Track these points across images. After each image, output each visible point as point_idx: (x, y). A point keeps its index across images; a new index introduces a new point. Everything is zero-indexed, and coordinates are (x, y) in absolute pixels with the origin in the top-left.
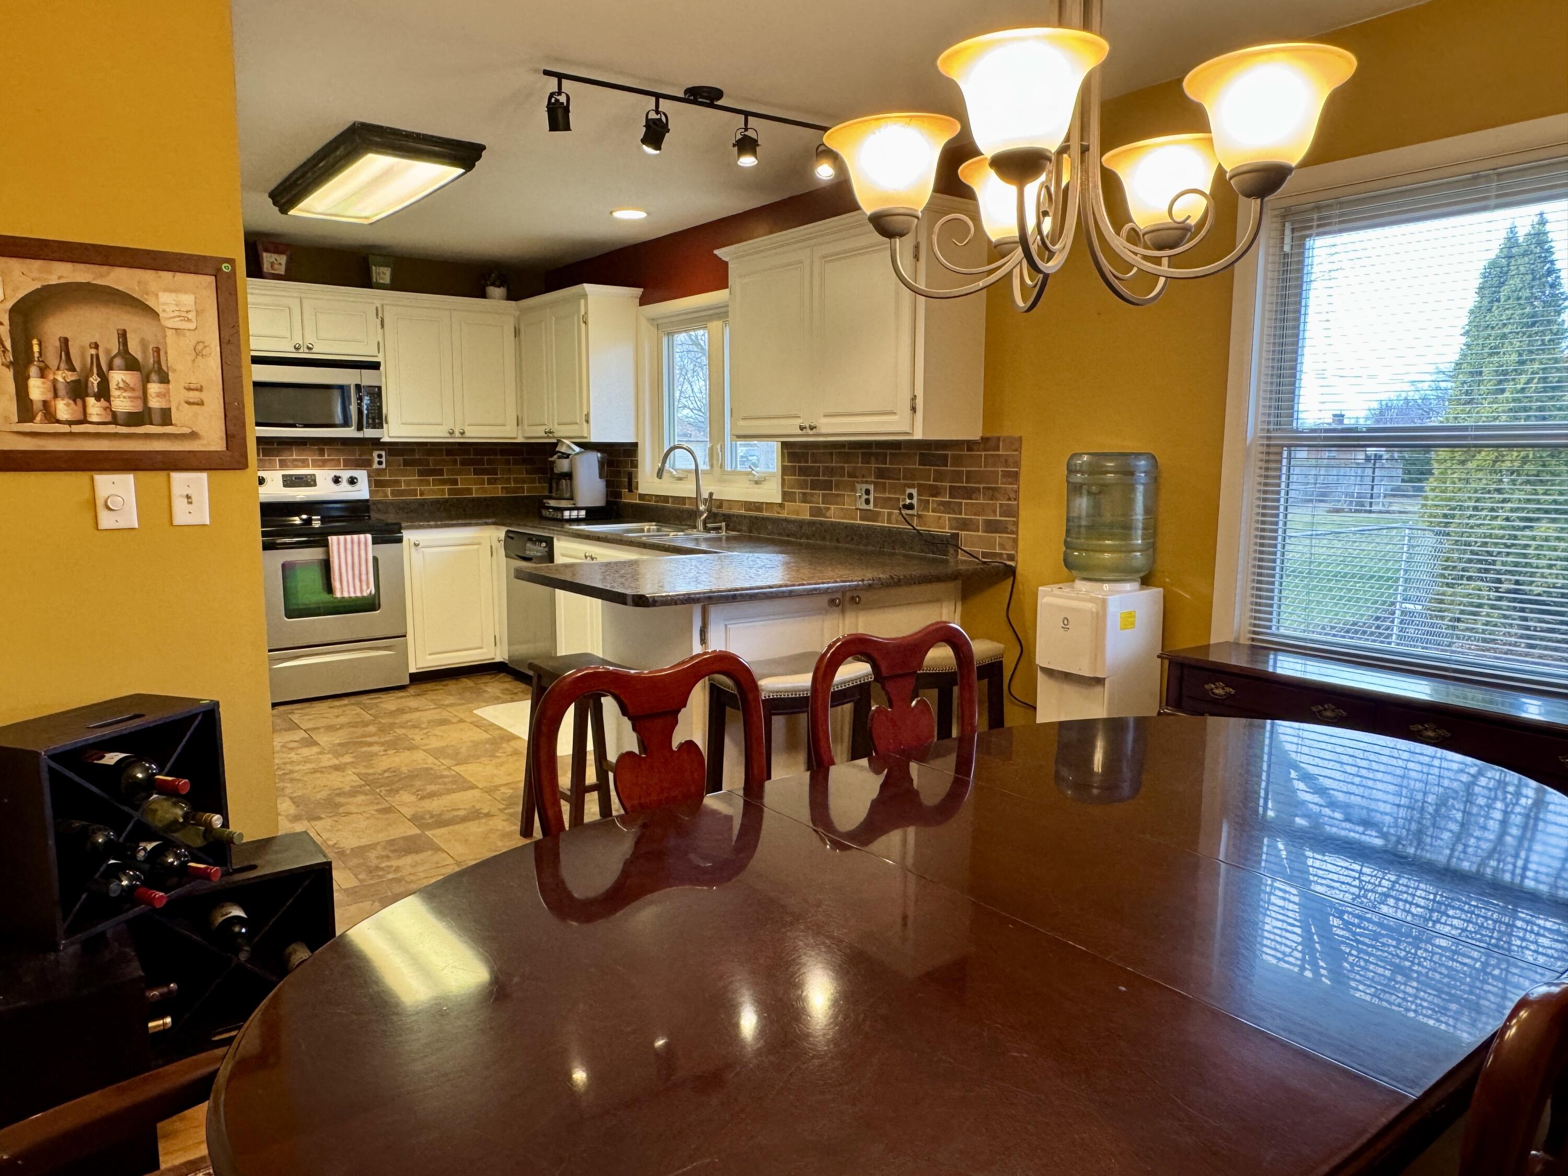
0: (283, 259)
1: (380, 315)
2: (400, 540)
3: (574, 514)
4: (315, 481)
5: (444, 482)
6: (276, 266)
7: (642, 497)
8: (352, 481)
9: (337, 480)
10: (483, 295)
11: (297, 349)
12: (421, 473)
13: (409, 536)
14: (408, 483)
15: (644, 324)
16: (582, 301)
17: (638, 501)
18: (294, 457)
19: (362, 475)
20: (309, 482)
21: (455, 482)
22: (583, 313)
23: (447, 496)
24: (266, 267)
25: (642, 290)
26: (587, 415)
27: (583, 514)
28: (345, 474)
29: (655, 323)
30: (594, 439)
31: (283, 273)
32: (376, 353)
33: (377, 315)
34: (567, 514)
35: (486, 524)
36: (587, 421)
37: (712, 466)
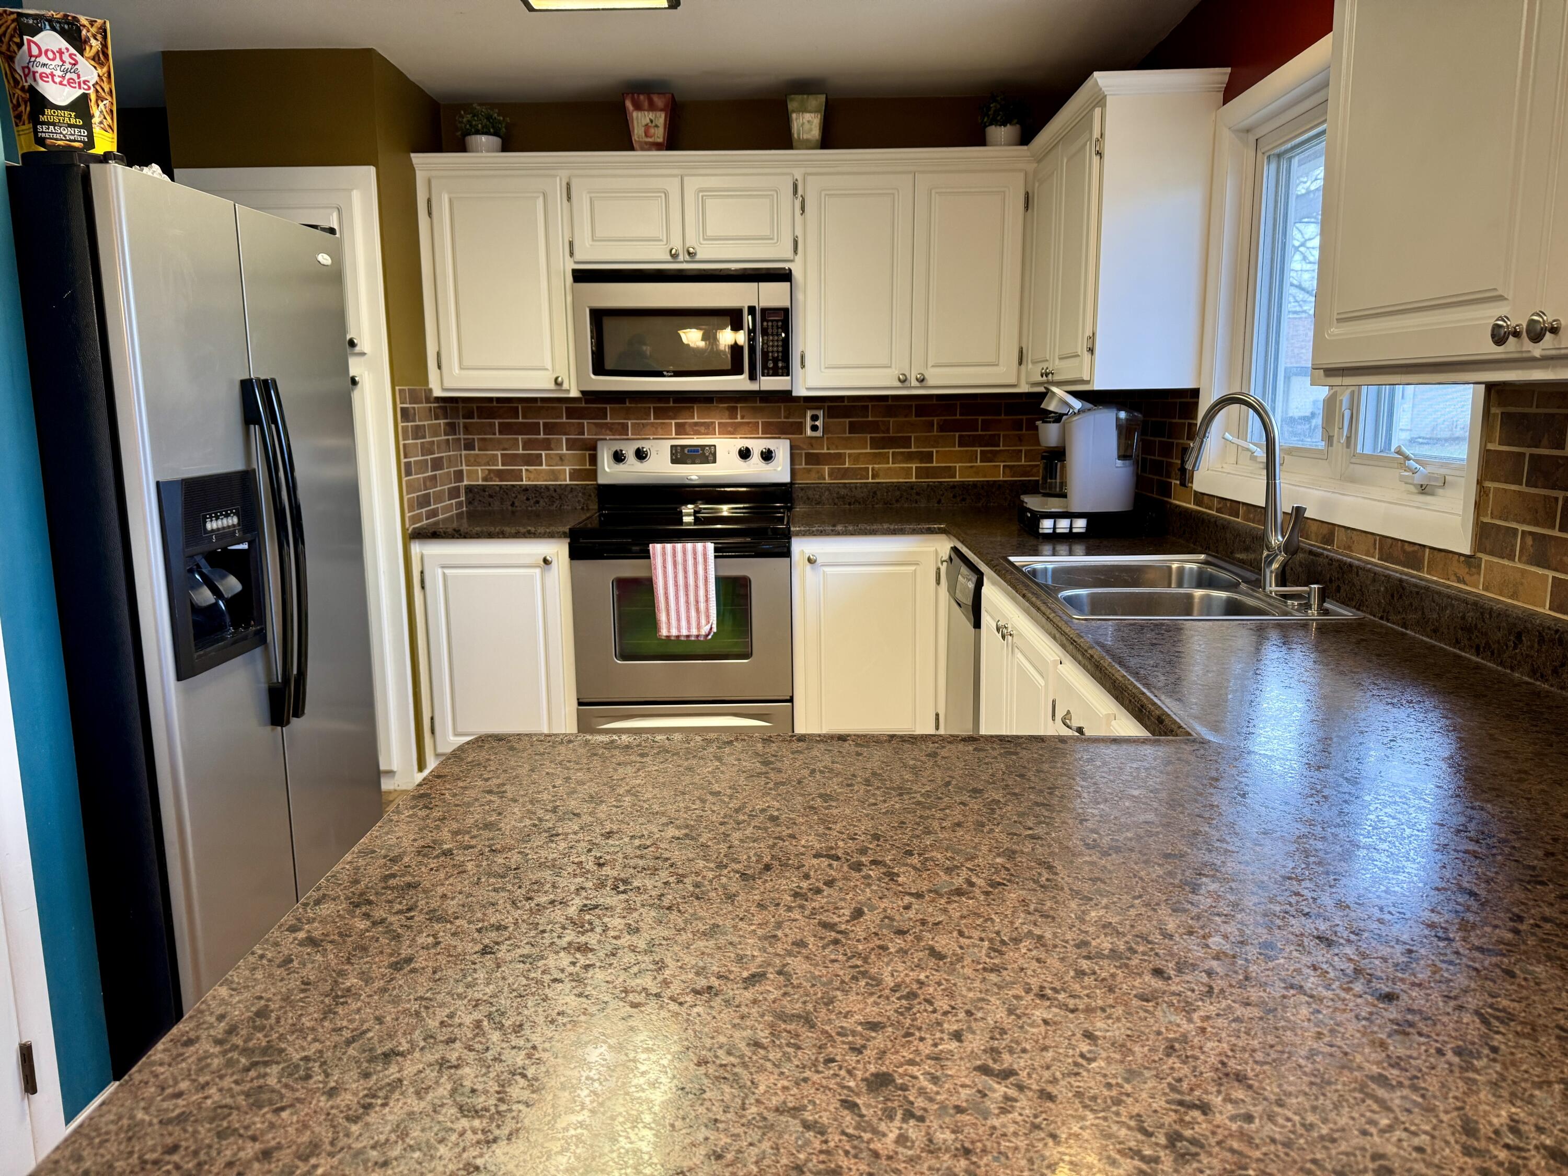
0: (660, 118)
1: (800, 192)
2: (786, 553)
3: (1063, 525)
4: (714, 455)
5: (910, 457)
6: (652, 131)
7: (1200, 498)
8: (767, 456)
9: (745, 454)
10: (980, 140)
11: (674, 256)
12: (875, 444)
13: (801, 547)
14: (856, 458)
15: (1227, 138)
16: (1097, 111)
17: (1192, 506)
18: (696, 420)
19: (782, 448)
20: (706, 455)
21: (928, 457)
22: (1096, 134)
23: (914, 480)
24: (638, 132)
25: (1229, 70)
26: (1092, 338)
27: (1080, 525)
28: (757, 445)
29: (1252, 138)
30: (1099, 385)
31: (660, 140)
32: (789, 254)
33: (795, 191)
34: (1047, 525)
35: (930, 531)
36: (1091, 350)
37: (1330, 440)
